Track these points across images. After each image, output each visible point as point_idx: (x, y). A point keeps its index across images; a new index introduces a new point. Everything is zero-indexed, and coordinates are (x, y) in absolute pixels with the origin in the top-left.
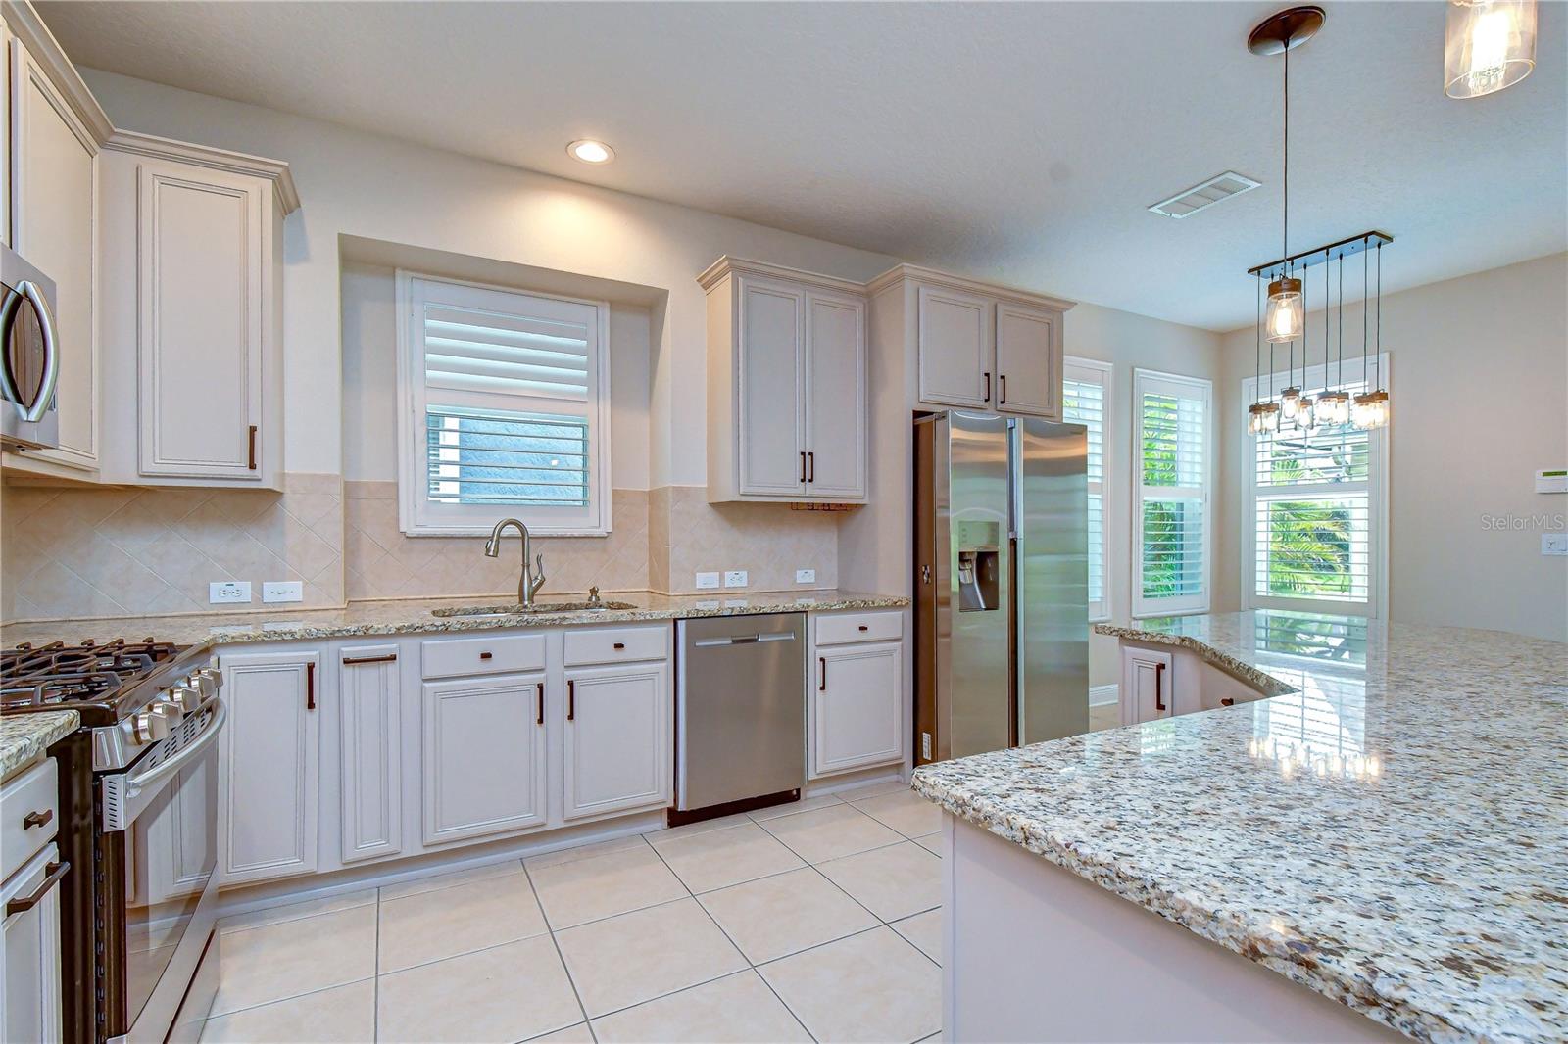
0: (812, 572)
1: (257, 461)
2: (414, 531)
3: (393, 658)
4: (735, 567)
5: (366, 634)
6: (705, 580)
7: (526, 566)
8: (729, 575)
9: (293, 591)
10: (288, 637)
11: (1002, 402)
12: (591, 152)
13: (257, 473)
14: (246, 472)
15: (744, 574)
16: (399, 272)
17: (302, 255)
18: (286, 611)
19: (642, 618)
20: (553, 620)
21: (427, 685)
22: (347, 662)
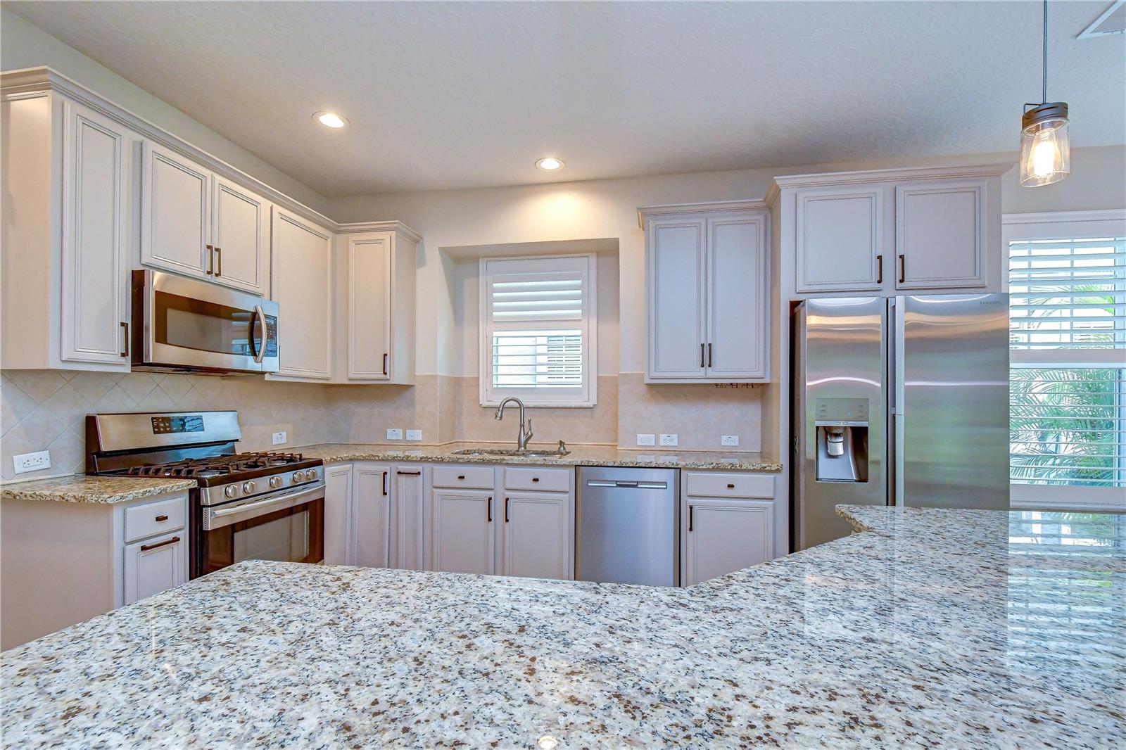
0: (736, 438)
1: (387, 370)
2: (486, 404)
3: (419, 473)
4: (668, 431)
5: (407, 460)
6: (646, 439)
7: (522, 426)
8: (663, 436)
9: (417, 435)
10: (377, 458)
11: (902, 281)
12: (550, 164)
13: (388, 376)
14: (383, 376)
15: (675, 437)
16: (481, 259)
17: (422, 262)
18: (415, 445)
19: (550, 463)
20: (497, 460)
21: (434, 490)
22: (399, 473)
